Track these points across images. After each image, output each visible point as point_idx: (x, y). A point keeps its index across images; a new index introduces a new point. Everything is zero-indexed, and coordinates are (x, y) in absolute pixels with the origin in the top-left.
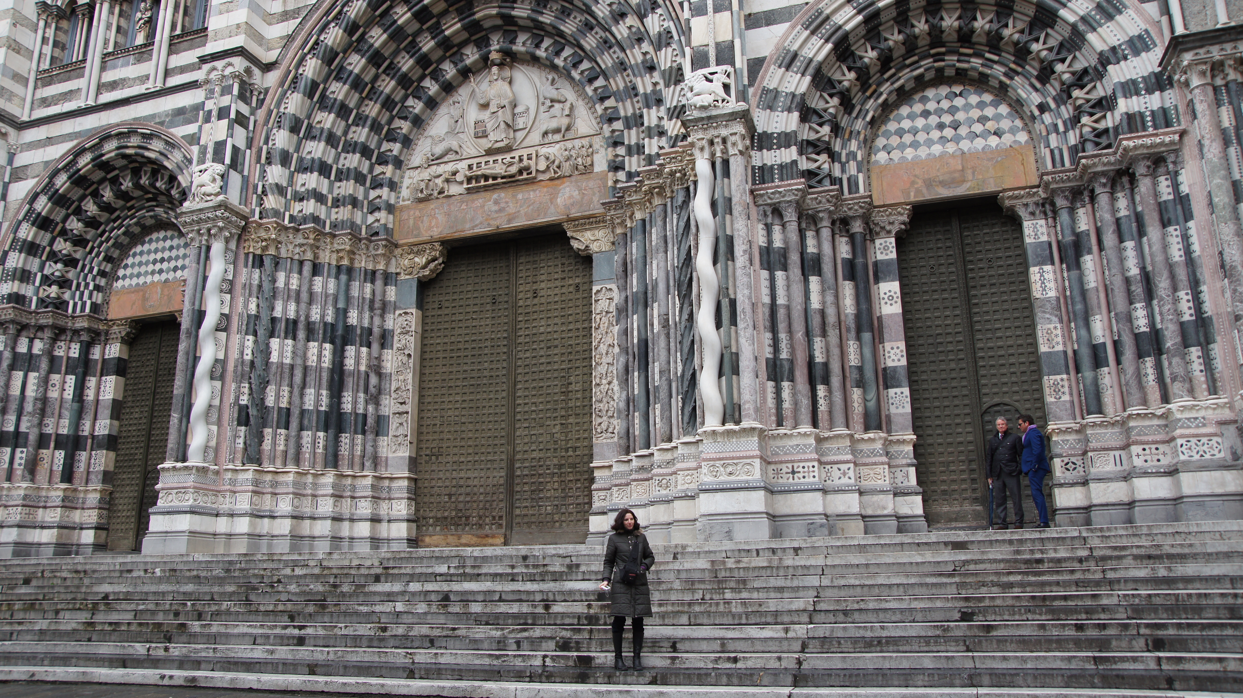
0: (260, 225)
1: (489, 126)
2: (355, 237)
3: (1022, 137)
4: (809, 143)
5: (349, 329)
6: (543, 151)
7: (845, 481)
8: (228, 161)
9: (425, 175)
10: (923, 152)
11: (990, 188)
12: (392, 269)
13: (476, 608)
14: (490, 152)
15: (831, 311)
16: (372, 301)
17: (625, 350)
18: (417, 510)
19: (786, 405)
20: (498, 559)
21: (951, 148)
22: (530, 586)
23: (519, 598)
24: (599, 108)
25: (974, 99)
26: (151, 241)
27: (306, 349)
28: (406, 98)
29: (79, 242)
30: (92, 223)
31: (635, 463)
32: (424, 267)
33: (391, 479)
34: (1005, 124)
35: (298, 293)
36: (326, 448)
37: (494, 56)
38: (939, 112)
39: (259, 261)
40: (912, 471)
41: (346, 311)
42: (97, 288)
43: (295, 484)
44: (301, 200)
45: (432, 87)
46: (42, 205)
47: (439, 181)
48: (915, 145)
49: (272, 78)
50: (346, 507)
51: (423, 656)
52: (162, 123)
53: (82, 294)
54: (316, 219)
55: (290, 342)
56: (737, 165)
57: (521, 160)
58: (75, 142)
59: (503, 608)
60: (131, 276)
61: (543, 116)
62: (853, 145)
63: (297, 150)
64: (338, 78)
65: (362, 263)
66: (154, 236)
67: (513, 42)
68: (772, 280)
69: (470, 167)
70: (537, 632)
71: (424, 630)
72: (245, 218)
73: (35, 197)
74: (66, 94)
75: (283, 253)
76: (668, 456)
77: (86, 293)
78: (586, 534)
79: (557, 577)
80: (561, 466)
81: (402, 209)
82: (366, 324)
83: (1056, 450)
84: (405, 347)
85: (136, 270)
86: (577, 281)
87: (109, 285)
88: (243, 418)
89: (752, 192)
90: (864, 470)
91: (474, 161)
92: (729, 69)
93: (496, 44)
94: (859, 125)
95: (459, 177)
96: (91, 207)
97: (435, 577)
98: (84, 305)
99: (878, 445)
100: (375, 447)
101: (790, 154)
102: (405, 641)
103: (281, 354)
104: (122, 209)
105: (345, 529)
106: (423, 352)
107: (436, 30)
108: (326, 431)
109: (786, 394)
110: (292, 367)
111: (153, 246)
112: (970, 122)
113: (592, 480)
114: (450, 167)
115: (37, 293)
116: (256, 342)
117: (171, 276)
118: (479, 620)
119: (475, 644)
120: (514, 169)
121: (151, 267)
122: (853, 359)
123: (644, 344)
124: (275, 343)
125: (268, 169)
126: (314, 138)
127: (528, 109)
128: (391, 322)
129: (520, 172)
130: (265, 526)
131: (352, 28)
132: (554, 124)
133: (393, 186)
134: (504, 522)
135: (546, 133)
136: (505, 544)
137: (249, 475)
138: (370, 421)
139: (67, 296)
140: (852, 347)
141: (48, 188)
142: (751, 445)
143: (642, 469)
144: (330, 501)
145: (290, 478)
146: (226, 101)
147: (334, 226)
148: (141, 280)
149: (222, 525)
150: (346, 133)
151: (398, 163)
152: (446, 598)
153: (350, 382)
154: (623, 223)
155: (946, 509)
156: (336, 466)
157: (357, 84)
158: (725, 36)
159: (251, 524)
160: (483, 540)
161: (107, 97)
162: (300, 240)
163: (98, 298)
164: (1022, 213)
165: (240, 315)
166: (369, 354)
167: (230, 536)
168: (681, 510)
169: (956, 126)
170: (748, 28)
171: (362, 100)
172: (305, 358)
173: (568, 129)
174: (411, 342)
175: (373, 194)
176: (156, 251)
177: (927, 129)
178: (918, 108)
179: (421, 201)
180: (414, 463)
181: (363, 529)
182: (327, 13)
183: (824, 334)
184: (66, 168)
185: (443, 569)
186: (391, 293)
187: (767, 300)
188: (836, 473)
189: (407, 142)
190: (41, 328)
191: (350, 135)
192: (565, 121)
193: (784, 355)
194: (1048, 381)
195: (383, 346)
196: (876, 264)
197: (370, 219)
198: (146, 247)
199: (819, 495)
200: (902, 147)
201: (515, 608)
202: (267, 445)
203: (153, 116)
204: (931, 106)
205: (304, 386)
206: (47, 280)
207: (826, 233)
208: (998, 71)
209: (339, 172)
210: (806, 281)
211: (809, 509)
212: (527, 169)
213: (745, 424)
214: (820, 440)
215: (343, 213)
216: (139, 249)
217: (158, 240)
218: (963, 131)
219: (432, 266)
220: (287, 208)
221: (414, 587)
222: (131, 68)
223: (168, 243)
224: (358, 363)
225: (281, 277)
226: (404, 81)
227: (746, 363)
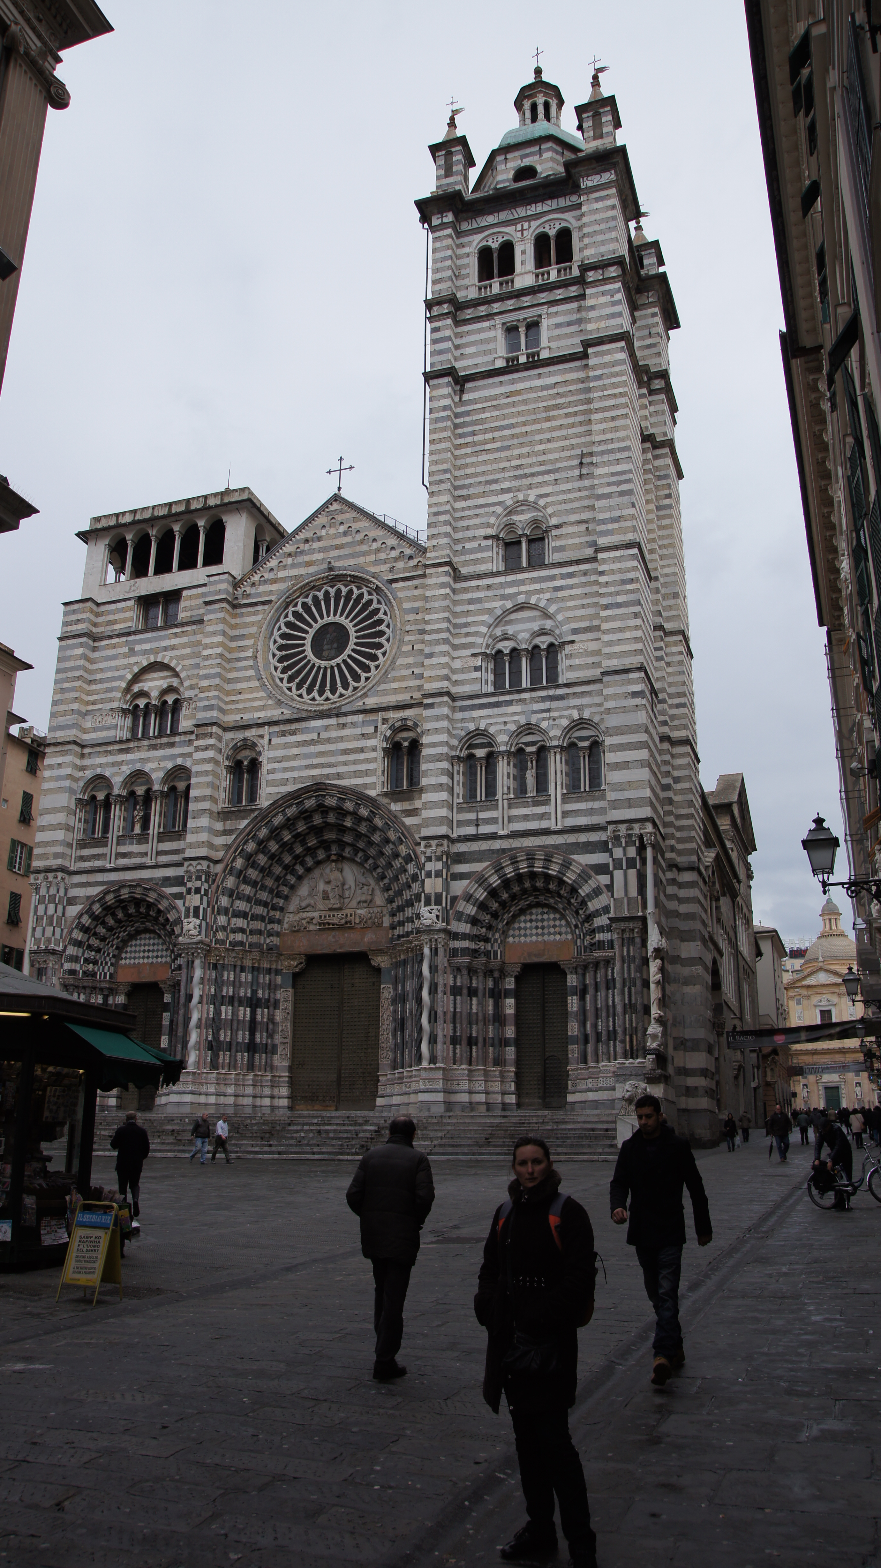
0: (216, 948)
1: (331, 895)
2: (262, 952)
3: (570, 937)
4: (476, 936)
5: (259, 1000)
6: (359, 912)
7: (480, 1088)
8: (201, 917)
9: (297, 918)
10: (528, 939)
11: (554, 959)
12: (279, 967)
13: (331, 1135)
14: (331, 909)
15: (480, 1014)
16: (270, 984)
17: (395, 1020)
18: (292, 1092)
19: (458, 1055)
20: (337, 1117)
21: (540, 939)
22: (350, 1128)
23: (347, 1131)
24: (386, 895)
25: (552, 916)
26: (141, 939)
27: (238, 1011)
28: (286, 874)
29: (103, 939)
30: (110, 929)
31: (396, 1075)
32: (296, 967)
33: (280, 1077)
34: (563, 930)
35: (234, 981)
36: (248, 1061)
37: (333, 857)
38: (537, 921)
39: (215, 966)
40: (513, 1084)
41: (256, 991)
42: (112, 964)
43: (235, 1079)
44: (234, 932)
45: (300, 870)
46: (86, 920)
47: (304, 922)
48: (525, 935)
49: (219, 868)
50: (258, 1090)
51: (316, 1150)
52: (157, 884)
53: (103, 968)
54: (241, 943)
55: (230, 1008)
56: (441, 951)
57: (347, 915)
58: (105, 887)
59: (341, 1135)
60: (130, 958)
61: (359, 892)
62: (497, 936)
63: (232, 906)
64: (252, 867)
65: (266, 965)
66: (143, 936)
67: (343, 850)
68: (455, 1000)
69: (321, 917)
70: (354, 1142)
71: (314, 1142)
72: (209, 946)
73: (80, 915)
74: (95, 855)
75: (226, 962)
76: (410, 1074)
77: (106, 967)
78: (375, 1106)
79: (361, 1124)
80: (364, 1073)
81: (285, 934)
82: (267, 997)
83: (570, 1078)
84: (286, 1008)
85: (133, 955)
86: (374, 980)
87: (117, 962)
88: (210, 1047)
89: (448, 960)
90: (491, 1084)
91: (323, 913)
92: (439, 907)
93: (334, 850)
94: (500, 926)
95: (315, 921)
96: (111, 922)
97: (313, 1124)
98: (105, 974)
99: (497, 1073)
100: (271, 1060)
101: (465, 944)
102: (308, 1145)
103: (226, 1015)
104: (126, 921)
105: (258, 1102)
106: (295, 1011)
107: (303, 843)
108: (248, 1052)
109: (458, 1051)
110: (232, 1020)
111: (143, 942)
112: (549, 927)
113: (378, 1081)
114: (310, 915)
115: (81, 968)
116: (215, 1008)
117: (155, 960)
118: (333, 1139)
119: (333, 1146)
120: (343, 922)
121: (142, 954)
122: (491, 1034)
123: (403, 1019)
124: (223, 1008)
125: (218, 917)
126: (240, 899)
127: (350, 887)
128: (279, 995)
129: (346, 923)
130: (222, 1100)
131: (260, 843)
132: (363, 898)
133: (279, 922)
134: (335, 1099)
135: (359, 902)
136: (336, 1110)
137: (214, 1075)
138: (269, 1047)
139: (96, 969)
140: (491, 1028)
141: (89, 912)
142: (440, 1074)
143: (399, 1078)
144: (252, 1088)
145: (233, 1076)
146: (198, 884)
147: (251, 945)
148: (137, 961)
149: (202, 1099)
150: (255, 895)
151: (282, 909)
152: (319, 1132)
153: (259, 1027)
154: (396, 957)
155: (527, 1101)
156: (253, 1070)
157: (262, 870)
158: (439, 890)
159: (216, 1099)
160: (326, 1108)
161: (122, 862)
162: (234, 955)
163: (112, 969)
164: (567, 971)
165: (208, 995)
166: (268, 1012)
167: (206, 1104)
168: (413, 1098)
169: (543, 928)
170: (451, 880)
171: (263, 876)
172: (238, 1016)
173: (371, 901)
174: (289, 1006)
175: (269, 927)
176: (145, 945)
177: (531, 928)
178: (528, 917)
179: (294, 931)
180: (291, 1069)
181: (267, 1102)
182: (248, 835)
183: (477, 1024)
184: (99, 901)
185: (316, 1121)
186: (279, 980)
187: (452, 1009)
188: (477, 1085)
189: (286, 898)
190: (84, 988)
191: (258, 896)
192: (369, 898)
193: (458, 1034)
194: (571, 1047)
195: (275, 1008)
196: (505, 990)
197: (268, 941)
198: (138, 942)
199: (467, 1094)
200: (520, 936)
201: (345, 1135)
202: (221, 1060)
203: (151, 879)
204: (534, 917)
205: (238, 1030)
206: (87, 961)
207: (481, 978)
208: (560, 906)
209: (252, 916)
210: (471, 1000)
211: (463, 1100)
212: (350, 922)
213: (437, 1065)
214: (470, 1071)
215: (254, 939)
216: (134, 942)
217: (145, 939)
218: (546, 931)
219: (300, 966)
220: (227, 938)
221: (306, 1128)
222: (135, 846)
223: (152, 941)
224: (262, 1017)
225: (226, 973)
226: (286, 867)
227: (440, 1039)
